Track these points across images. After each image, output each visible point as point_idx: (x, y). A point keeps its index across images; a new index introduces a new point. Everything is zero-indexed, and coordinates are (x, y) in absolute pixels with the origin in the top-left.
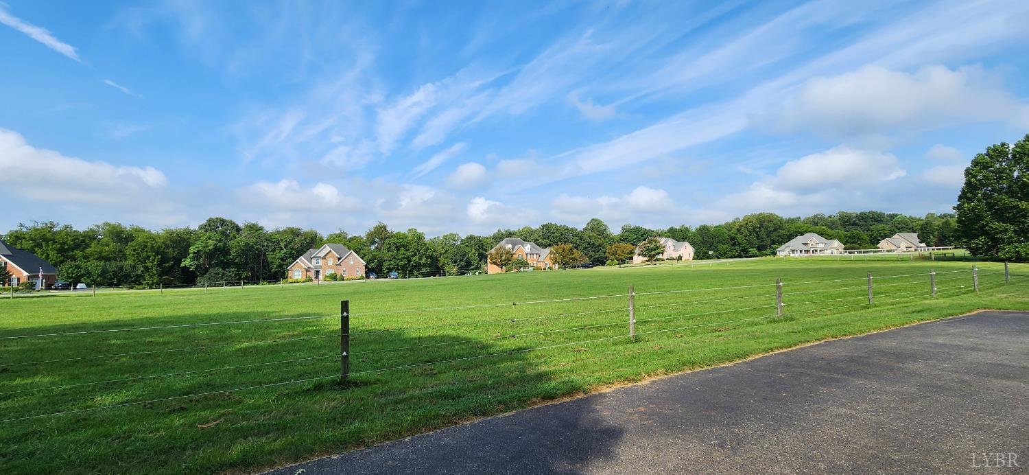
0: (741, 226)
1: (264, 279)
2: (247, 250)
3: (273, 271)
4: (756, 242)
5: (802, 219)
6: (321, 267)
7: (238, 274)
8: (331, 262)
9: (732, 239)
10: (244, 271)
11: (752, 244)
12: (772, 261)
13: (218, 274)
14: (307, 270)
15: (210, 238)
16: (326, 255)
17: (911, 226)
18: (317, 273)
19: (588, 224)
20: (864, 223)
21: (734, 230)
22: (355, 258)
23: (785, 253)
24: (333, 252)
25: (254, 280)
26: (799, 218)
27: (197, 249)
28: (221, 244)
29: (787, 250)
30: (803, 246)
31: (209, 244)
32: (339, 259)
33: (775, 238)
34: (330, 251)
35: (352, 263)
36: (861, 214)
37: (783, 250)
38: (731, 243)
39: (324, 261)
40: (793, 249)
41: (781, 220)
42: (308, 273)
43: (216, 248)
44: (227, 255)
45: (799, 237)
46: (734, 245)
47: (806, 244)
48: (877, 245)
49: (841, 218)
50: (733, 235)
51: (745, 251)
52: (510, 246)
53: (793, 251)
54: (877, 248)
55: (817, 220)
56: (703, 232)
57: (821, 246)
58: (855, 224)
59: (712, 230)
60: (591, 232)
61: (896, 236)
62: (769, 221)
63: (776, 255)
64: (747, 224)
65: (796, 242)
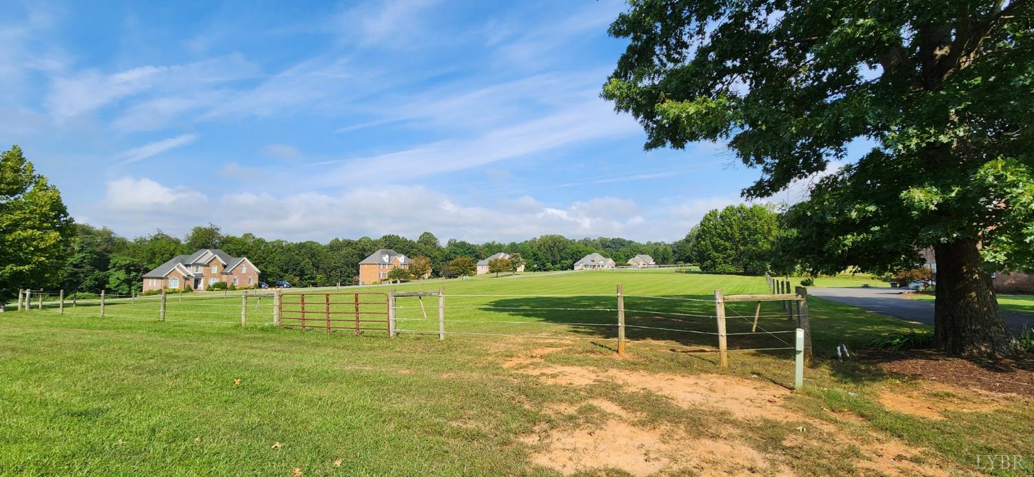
0: (541, 245)
4: (551, 258)
5: (576, 241)
6: (202, 275)
8: (215, 270)
9: (535, 255)
11: (548, 260)
12: (572, 274)
14: (186, 279)
16: (210, 262)
18: (197, 282)
19: (420, 238)
21: (535, 248)
22: (248, 266)
23: (580, 267)
24: (218, 258)
26: (574, 240)
29: (582, 265)
30: (591, 261)
32: (225, 267)
33: (563, 255)
34: (215, 258)
35: (244, 272)
36: (613, 239)
37: (579, 265)
38: (533, 258)
39: (207, 268)
40: (586, 264)
41: (567, 241)
42: (188, 282)
45: (588, 256)
46: (536, 260)
47: (593, 261)
48: (628, 263)
49: (601, 242)
50: (535, 252)
51: (544, 265)
52: (387, 256)
53: (585, 266)
54: (629, 265)
55: (586, 242)
56: (513, 248)
57: (602, 262)
58: (610, 247)
59: (520, 246)
60: (425, 244)
61: (637, 257)
62: (560, 242)
63: (573, 269)
64: (544, 243)
65: (587, 259)
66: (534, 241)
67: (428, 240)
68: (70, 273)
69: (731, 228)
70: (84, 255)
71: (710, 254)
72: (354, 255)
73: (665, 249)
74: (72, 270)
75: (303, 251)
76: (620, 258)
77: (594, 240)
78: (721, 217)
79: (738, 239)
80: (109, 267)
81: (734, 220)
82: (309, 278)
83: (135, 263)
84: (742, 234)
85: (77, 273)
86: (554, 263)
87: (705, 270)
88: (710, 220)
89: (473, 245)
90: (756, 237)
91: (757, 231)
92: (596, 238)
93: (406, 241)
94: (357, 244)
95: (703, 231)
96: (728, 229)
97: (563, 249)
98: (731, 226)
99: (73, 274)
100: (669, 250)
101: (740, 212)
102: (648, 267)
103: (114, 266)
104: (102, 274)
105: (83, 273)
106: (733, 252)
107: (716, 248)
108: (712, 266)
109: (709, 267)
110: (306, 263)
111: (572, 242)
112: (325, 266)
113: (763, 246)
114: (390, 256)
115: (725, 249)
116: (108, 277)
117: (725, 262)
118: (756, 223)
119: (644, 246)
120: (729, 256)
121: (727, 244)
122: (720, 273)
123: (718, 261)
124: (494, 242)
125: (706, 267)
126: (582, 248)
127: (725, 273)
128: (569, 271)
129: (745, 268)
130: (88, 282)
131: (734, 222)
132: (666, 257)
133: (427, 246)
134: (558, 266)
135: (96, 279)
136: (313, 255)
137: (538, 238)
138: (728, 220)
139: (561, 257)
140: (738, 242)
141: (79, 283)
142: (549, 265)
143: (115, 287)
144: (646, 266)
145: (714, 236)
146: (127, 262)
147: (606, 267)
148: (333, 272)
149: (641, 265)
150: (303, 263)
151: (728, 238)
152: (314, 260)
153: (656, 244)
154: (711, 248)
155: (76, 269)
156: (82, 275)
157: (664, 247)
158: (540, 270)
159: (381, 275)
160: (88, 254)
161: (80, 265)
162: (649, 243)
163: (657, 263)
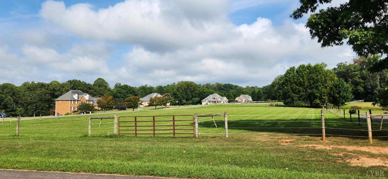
0: (178, 88)
9: (175, 94)
11: (184, 97)
12: (201, 108)
17: (242, 92)
20: (226, 89)
21: (175, 90)
26: (200, 85)
29: (207, 101)
30: (213, 99)
33: (194, 95)
36: (225, 84)
37: (205, 101)
40: (209, 100)
41: (196, 85)
45: (211, 95)
47: (214, 99)
48: (236, 100)
49: (217, 86)
50: (175, 92)
51: (180, 101)
52: (77, 95)
53: (209, 102)
54: (237, 101)
55: (208, 86)
56: (160, 90)
57: (220, 99)
58: (223, 90)
59: (165, 89)
60: (99, 87)
61: (241, 96)
62: (191, 86)
63: (201, 104)
64: (181, 87)
65: (210, 97)
66: (174, 85)
67: (101, 84)
69: (303, 79)
71: (290, 94)
72: (46, 93)
73: (259, 91)
75: (6, 91)
76: (231, 97)
77: (213, 85)
78: (297, 72)
79: (307, 86)
81: (305, 74)
82: (11, 111)
84: (309, 82)
86: (187, 100)
87: (287, 105)
88: (290, 74)
89: (133, 87)
90: (318, 84)
91: (318, 80)
92: (214, 84)
93: (85, 84)
94: (48, 86)
95: (286, 80)
96: (301, 79)
97: (194, 90)
98: (303, 77)
100: (262, 91)
101: (308, 69)
102: (248, 103)
106: (304, 93)
107: (294, 91)
108: (291, 102)
109: (289, 103)
110: (9, 99)
111: (199, 86)
112: (23, 102)
113: (322, 90)
114: (78, 95)
115: (299, 91)
117: (299, 100)
118: (318, 76)
119: (244, 89)
120: (301, 96)
121: (300, 88)
122: (296, 107)
123: (295, 98)
124: (146, 85)
125: (288, 103)
126: (206, 90)
127: (299, 106)
128: (199, 106)
129: (311, 103)
131: (304, 75)
132: (260, 96)
133: (101, 88)
134: (190, 102)
136: (14, 94)
137: (176, 83)
138: (301, 73)
139: (192, 96)
140: (307, 87)
142: (184, 101)
144: (247, 102)
145: (292, 83)
147: (222, 102)
148: (30, 106)
149: (244, 101)
150: (6, 100)
151: (301, 84)
152: (14, 97)
153: (252, 88)
154: (291, 91)
157: (258, 90)
158: (178, 104)
159: (72, 108)
162: (248, 87)
163: (254, 100)
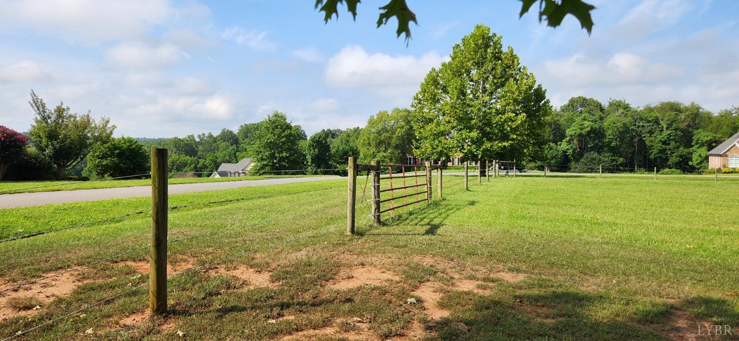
1: (640, 167)
2: (624, 132)
3: (652, 157)
7: (614, 160)
10: (620, 157)
13: (594, 159)
15: (584, 119)
25: (629, 167)
27: (574, 132)
28: (597, 126)
31: (585, 126)
43: (593, 131)
44: (603, 137)
68: (660, 150)
70: (670, 132)
74: (661, 147)
80: (693, 144)
83: (717, 139)
85: (665, 150)
99: (663, 151)
103: (697, 143)
104: (686, 151)
105: (670, 149)
116: (691, 154)
130: (673, 159)
135: (681, 156)
141: (667, 159)
143: (697, 164)
146: (709, 138)
155: (664, 146)
156: (669, 152)
160: (673, 131)
161: (667, 142)
